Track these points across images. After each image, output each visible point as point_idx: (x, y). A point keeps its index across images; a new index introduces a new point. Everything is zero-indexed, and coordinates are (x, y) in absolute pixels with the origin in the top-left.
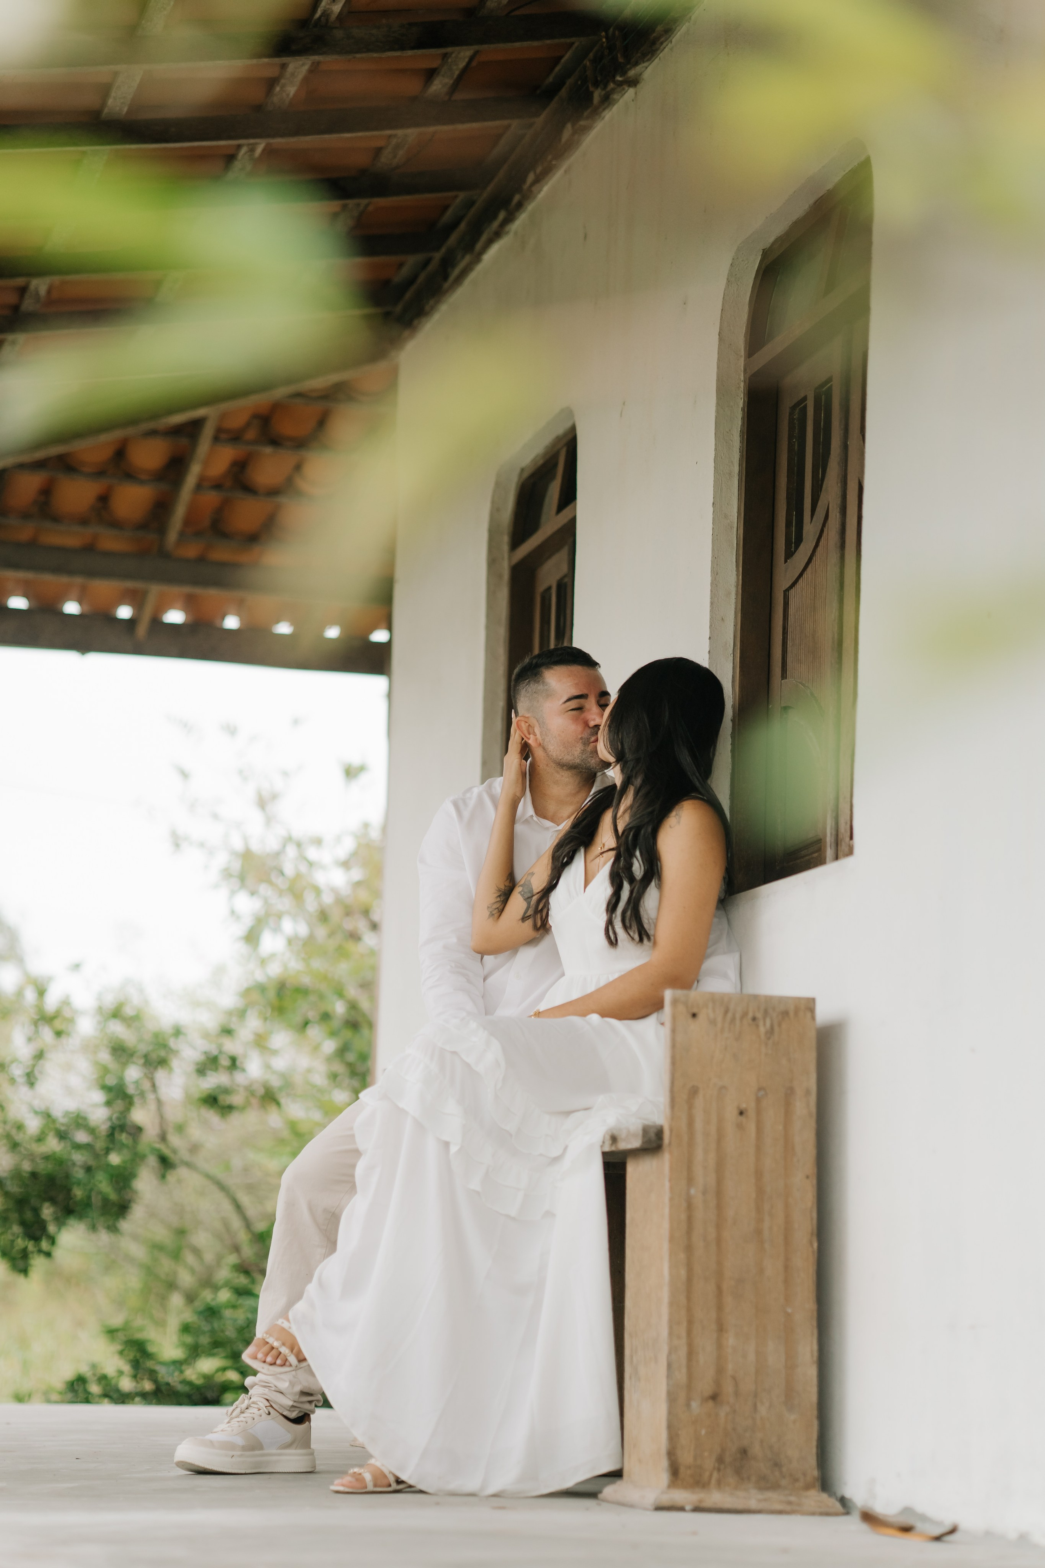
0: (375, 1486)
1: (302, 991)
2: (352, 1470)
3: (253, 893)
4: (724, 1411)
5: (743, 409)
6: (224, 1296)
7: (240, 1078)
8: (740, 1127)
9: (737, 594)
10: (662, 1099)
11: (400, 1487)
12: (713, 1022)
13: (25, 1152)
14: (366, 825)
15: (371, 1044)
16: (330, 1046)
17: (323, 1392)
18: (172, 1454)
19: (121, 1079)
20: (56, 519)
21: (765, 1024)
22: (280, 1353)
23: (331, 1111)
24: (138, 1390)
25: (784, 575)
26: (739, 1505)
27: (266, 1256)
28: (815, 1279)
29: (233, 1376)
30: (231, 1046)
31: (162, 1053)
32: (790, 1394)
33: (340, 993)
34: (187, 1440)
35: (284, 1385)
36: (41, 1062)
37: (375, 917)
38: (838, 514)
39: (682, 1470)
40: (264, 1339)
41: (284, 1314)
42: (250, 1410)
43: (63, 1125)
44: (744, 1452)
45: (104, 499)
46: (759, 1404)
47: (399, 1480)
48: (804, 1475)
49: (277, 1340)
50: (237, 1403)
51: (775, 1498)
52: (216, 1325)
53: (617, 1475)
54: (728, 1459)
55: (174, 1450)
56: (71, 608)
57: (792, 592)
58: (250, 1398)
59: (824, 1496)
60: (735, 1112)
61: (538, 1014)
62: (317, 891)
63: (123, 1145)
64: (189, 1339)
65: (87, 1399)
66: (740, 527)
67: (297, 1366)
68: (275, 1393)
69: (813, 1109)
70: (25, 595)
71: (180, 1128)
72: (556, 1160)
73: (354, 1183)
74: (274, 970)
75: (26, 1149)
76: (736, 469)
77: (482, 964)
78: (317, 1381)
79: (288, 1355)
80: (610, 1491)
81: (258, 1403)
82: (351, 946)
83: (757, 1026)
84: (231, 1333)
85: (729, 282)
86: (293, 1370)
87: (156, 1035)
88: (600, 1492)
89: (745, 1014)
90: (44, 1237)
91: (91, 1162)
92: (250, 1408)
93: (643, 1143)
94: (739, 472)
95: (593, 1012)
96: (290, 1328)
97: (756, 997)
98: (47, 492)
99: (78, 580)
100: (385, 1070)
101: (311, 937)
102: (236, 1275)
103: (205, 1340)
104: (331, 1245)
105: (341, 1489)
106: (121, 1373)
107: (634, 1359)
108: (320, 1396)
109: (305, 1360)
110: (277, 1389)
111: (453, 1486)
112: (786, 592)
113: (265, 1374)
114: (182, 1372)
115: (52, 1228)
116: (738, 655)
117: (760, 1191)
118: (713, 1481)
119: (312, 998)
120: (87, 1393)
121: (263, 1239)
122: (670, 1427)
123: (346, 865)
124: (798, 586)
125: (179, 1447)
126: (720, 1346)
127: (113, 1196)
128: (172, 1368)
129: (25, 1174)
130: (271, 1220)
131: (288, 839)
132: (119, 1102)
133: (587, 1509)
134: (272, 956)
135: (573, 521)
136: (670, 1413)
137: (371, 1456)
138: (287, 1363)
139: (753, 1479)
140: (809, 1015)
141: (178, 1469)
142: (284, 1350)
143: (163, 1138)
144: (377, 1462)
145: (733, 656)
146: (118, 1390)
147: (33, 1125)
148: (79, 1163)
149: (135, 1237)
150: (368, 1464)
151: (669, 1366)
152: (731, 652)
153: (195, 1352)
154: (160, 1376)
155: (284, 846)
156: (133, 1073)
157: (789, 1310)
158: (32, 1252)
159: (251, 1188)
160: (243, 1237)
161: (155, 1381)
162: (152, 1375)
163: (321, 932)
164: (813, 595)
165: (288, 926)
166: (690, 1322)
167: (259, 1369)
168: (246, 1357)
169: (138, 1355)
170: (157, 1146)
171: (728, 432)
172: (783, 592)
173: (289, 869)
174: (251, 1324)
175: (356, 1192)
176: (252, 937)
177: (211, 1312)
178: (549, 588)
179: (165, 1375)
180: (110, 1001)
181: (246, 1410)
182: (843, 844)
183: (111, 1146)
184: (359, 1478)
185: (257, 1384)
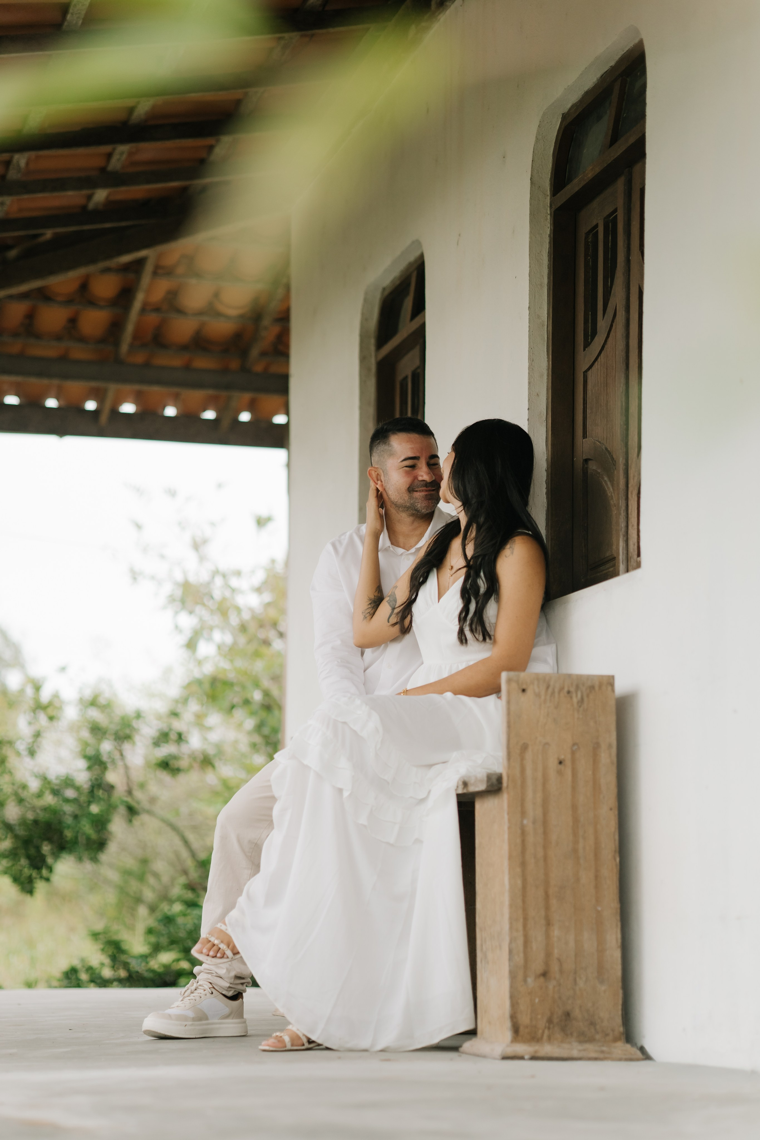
0: (292, 1045)
1: (228, 684)
2: (275, 1034)
3: (191, 612)
4: (551, 985)
5: (550, 236)
6: (178, 908)
7: (185, 749)
8: (560, 773)
9: (548, 376)
10: (501, 754)
11: (312, 1045)
12: (538, 695)
13: (29, 806)
14: (273, 561)
15: (281, 722)
16: (250, 723)
17: (252, 975)
18: (140, 1024)
19: (98, 751)
20: (38, 336)
21: (577, 696)
22: (220, 949)
23: (252, 770)
24: (116, 977)
25: (584, 360)
26: (565, 1054)
27: (207, 877)
28: (618, 884)
29: (185, 965)
30: (178, 725)
31: (127, 731)
32: (601, 969)
33: (257, 684)
34: (151, 1014)
35: (222, 972)
36: (39, 739)
37: (281, 629)
38: (624, 312)
39: (521, 1029)
40: (207, 939)
41: (222, 919)
42: (198, 991)
43: (56, 785)
44: (568, 1015)
45: (73, 321)
46: (578, 979)
47: (310, 1041)
48: (613, 1030)
49: (217, 938)
50: (188, 986)
51: (591, 1049)
52: (172, 929)
53: (472, 1033)
54: (555, 1020)
55: (142, 1022)
56: (51, 403)
57: (589, 373)
58: (198, 982)
59: (628, 1046)
60: (556, 762)
61: (406, 692)
62: (238, 610)
63: (100, 799)
64: (153, 939)
65: (78, 984)
66: (549, 325)
67: (232, 958)
68: (216, 978)
69: (615, 759)
70: (17, 394)
71: (142, 786)
72: (422, 801)
73: (272, 821)
74: (208, 669)
75: (29, 803)
76: (545, 281)
77: (362, 659)
78: (248, 968)
79: (226, 949)
80: (468, 1045)
81: (204, 985)
82: (264, 650)
83: (571, 698)
84: (182, 934)
85: (537, 139)
86: (230, 961)
87: (123, 718)
88: (461, 1046)
89: (561, 689)
90: (44, 867)
91: (78, 812)
92: (198, 989)
93: (488, 786)
94: (548, 283)
95: (447, 691)
96: (226, 930)
97: (570, 676)
98: (30, 316)
99: (56, 382)
100: (292, 738)
101: (235, 643)
102: (185, 891)
103: (164, 941)
104: (256, 867)
105: (267, 1048)
106: (102, 964)
107: (484, 947)
108: (250, 979)
109: (238, 953)
110: (217, 975)
111: (349, 1045)
112: (585, 373)
113: (209, 964)
114: (147, 963)
115: (50, 860)
116: (550, 421)
117: (576, 820)
118: (545, 1037)
119: (237, 688)
120: (78, 979)
121: (204, 865)
122: (512, 997)
123: (259, 590)
124: (594, 368)
125: (146, 1019)
126: (548, 936)
127: (94, 836)
128: (140, 960)
129: (29, 822)
130: (210, 850)
131: (216, 572)
132: (97, 767)
133: (451, 1060)
134: (206, 658)
135: (423, 327)
136: (512, 986)
137: (289, 1023)
138: (225, 956)
139: (575, 1034)
140: (610, 688)
141: (145, 1035)
142: (223, 946)
143: (130, 792)
144: (293, 1028)
145: (546, 422)
146: (101, 978)
147: (34, 785)
148: (68, 813)
149: (111, 866)
150: (287, 1029)
151: (510, 952)
152: (545, 419)
153: (157, 948)
154: (131, 966)
155: (213, 577)
156: (107, 746)
157: (599, 909)
158: (36, 878)
159: (195, 828)
160: (190, 863)
161: (128, 970)
162: (126, 965)
163: (242, 640)
164: (606, 374)
165: (217, 636)
166: (525, 919)
167: (204, 961)
168: (194, 952)
169: (115, 951)
170: (125, 799)
171: (539, 254)
172: (583, 373)
173: (217, 594)
174: (197, 928)
175: (273, 828)
176: (191, 645)
177: (168, 920)
178: (406, 378)
179: (136, 966)
180: (88, 694)
181: (195, 991)
182: (632, 560)
183: (91, 799)
184: (280, 1040)
185: (203, 972)
